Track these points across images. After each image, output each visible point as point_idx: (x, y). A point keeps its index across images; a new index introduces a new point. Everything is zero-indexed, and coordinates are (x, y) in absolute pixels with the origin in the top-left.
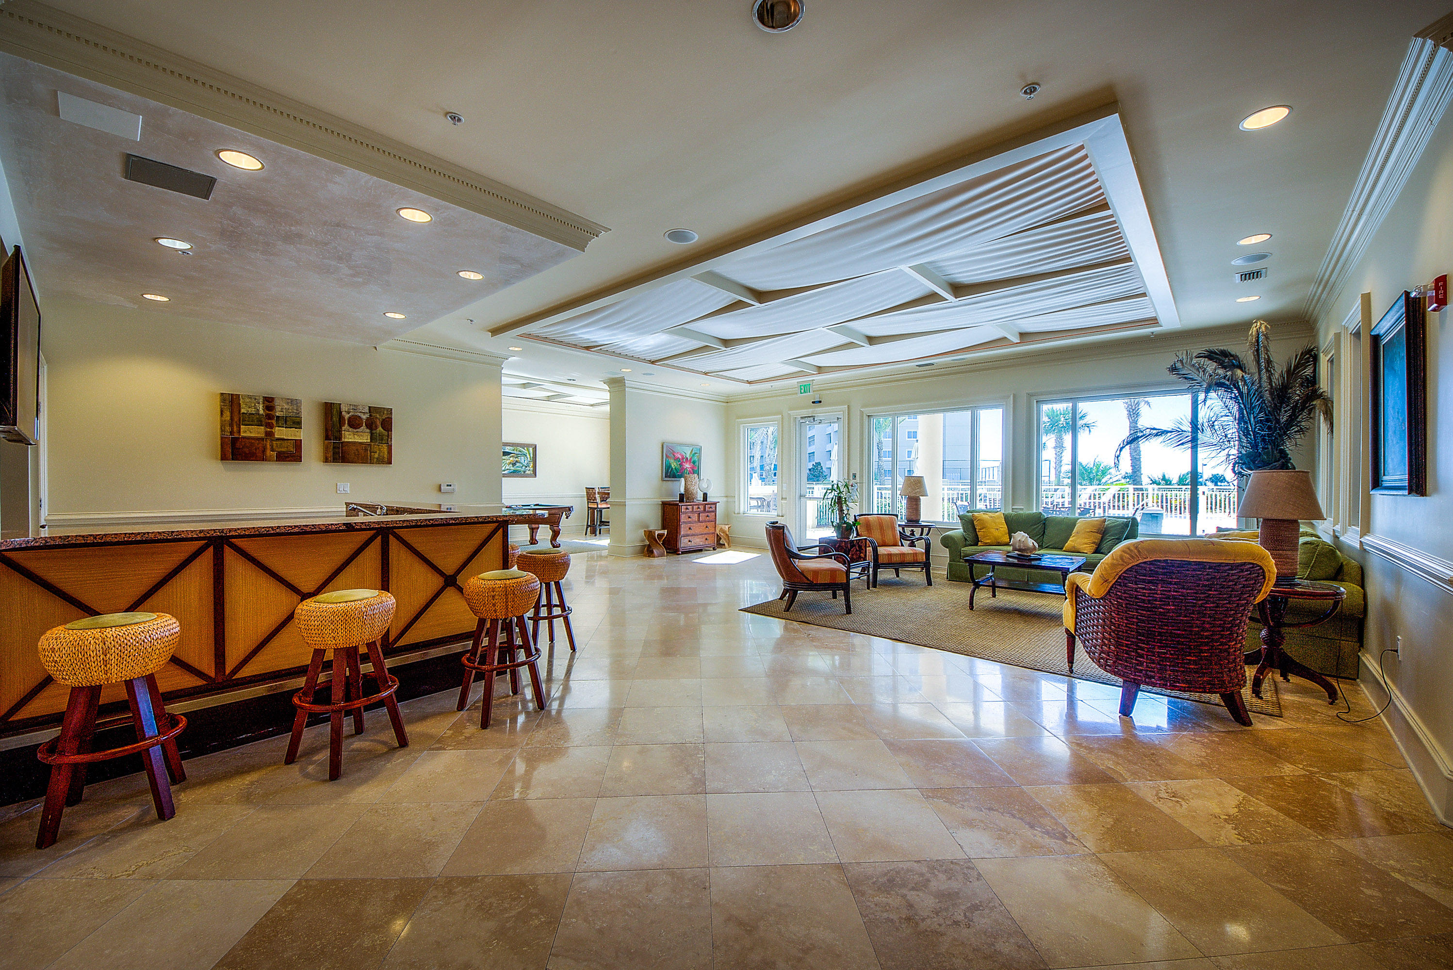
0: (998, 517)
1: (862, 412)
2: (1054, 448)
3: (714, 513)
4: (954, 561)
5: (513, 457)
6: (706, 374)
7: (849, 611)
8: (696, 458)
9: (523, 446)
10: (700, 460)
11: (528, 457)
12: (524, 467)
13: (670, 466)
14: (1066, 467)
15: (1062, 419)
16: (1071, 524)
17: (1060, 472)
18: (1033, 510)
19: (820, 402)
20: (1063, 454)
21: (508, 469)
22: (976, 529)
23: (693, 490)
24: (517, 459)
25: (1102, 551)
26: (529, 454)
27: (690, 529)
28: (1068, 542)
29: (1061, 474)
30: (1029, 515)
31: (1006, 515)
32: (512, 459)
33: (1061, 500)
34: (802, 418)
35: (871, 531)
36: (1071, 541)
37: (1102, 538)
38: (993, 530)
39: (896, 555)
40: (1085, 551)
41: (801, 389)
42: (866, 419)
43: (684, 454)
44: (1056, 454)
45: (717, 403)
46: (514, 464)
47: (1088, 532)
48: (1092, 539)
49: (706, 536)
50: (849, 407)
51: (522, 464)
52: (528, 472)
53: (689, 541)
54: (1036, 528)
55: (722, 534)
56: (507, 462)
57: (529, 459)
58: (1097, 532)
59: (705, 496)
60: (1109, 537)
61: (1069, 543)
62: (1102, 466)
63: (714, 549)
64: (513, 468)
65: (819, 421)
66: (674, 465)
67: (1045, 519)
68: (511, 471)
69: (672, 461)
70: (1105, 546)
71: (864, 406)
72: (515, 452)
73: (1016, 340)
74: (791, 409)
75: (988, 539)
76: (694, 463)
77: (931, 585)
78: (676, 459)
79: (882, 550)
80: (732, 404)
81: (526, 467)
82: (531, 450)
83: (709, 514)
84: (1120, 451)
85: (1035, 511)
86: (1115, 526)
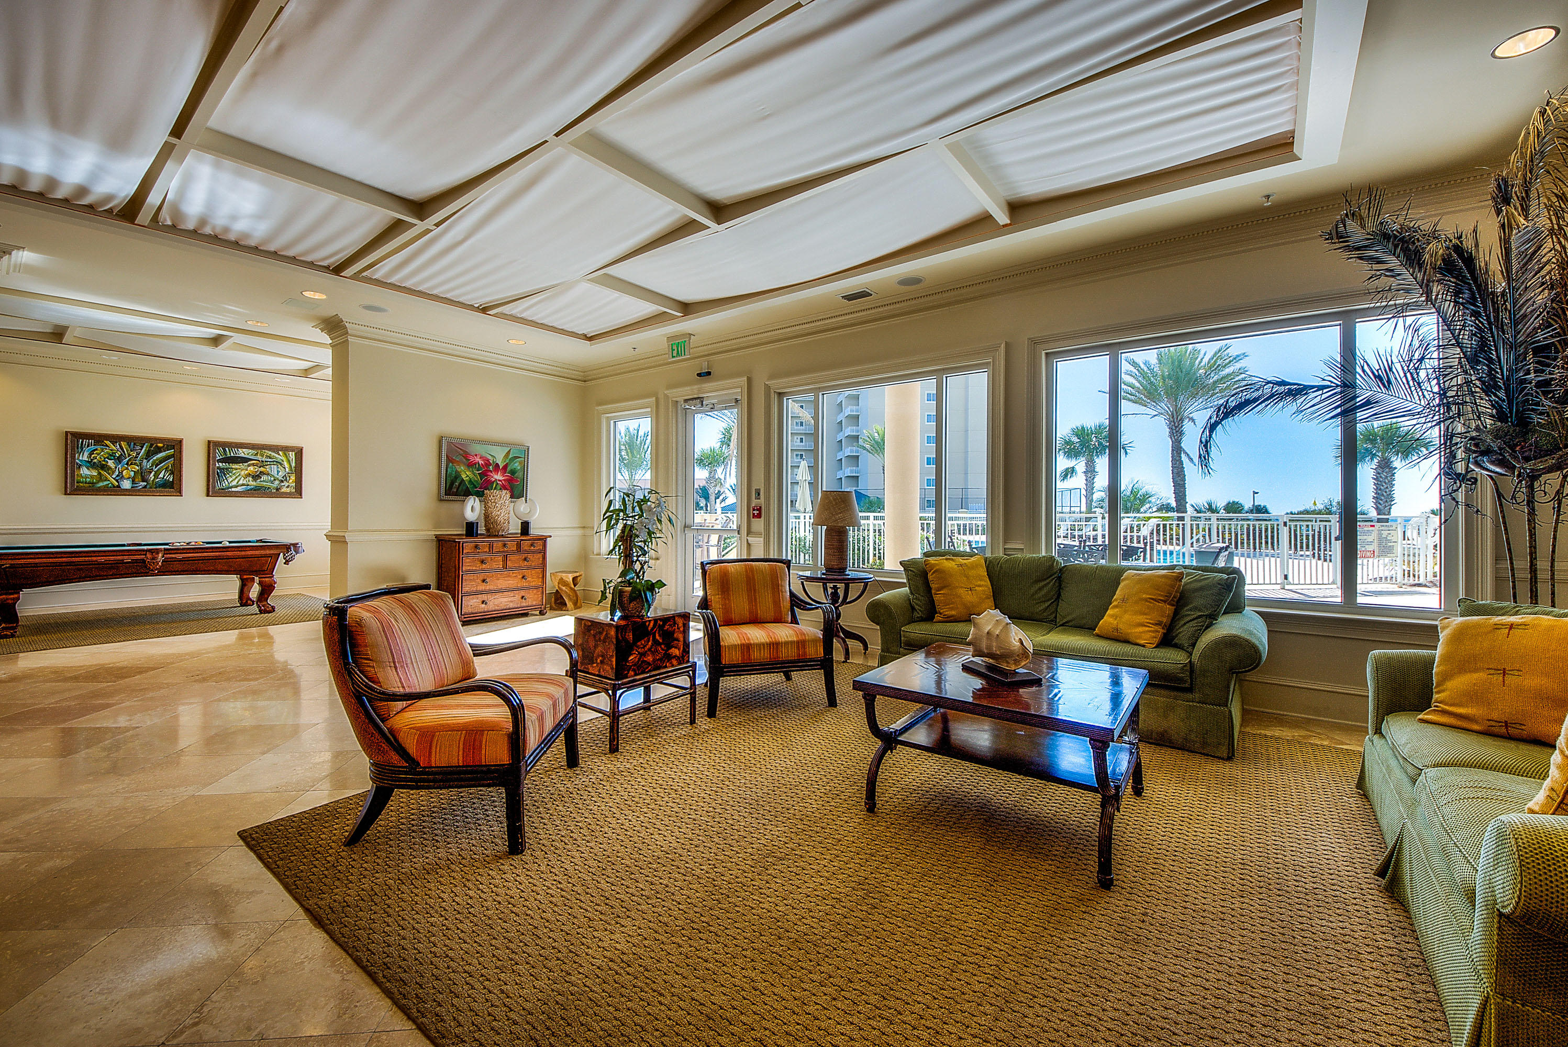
0: (974, 566)
1: (768, 388)
2: (1085, 472)
3: (540, 555)
4: (888, 651)
5: (253, 465)
6: (484, 310)
7: (516, 845)
8: (517, 465)
9: (276, 449)
10: (525, 468)
11: (286, 465)
12: (277, 482)
13: (458, 476)
14: (1099, 494)
15: (1094, 439)
16: (1112, 579)
17: (1092, 501)
18: (1039, 551)
19: (709, 373)
20: (1095, 480)
21: (243, 485)
22: (931, 589)
23: (498, 516)
24: (262, 469)
25: (1176, 641)
26: (289, 462)
27: (484, 581)
28: (1105, 618)
29: (1093, 504)
30: (1031, 561)
31: (990, 562)
32: (251, 468)
33: (1092, 533)
34: (686, 401)
35: (728, 594)
36: (1112, 616)
37: (1176, 613)
38: (962, 591)
39: (760, 646)
40: (1142, 642)
41: (673, 350)
42: (774, 399)
43: (490, 457)
44: (1086, 480)
45: (560, 380)
46: (256, 477)
47: (1146, 600)
48: (1155, 616)
49: (522, 593)
50: (749, 380)
51: (274, 476)
52: (284, 490)
53: (483, 602)
54: (1043, 587)
55: (564, 588)
56: (243, 473)
57: (287, 470)
58: (1165, 602)
59: (525, 527)
60: (1189, 613)
61: (1109, 620)
62: (1140, 493)
63: (542, 613)
64: (254, 483)
65: (712, 406)
66: (466, 475)
67: (1061, 570)
68: (249, 487)
69: (462, 468)
70: (1184, 632)
71: (772, 377)
72: (259, 458)
73: (1002, 218)
74: (670, 386)
75: (952, 609)
76: (513, 472)
77: (836, 706)
78: (471, 465)
79: (730, 636)
80: (593, 383)
81: (282, 481)
82: (292, 455)
83: (530, 556)
84: (1211, 431)
85: (1044, 554)
86: (1201, 589)
